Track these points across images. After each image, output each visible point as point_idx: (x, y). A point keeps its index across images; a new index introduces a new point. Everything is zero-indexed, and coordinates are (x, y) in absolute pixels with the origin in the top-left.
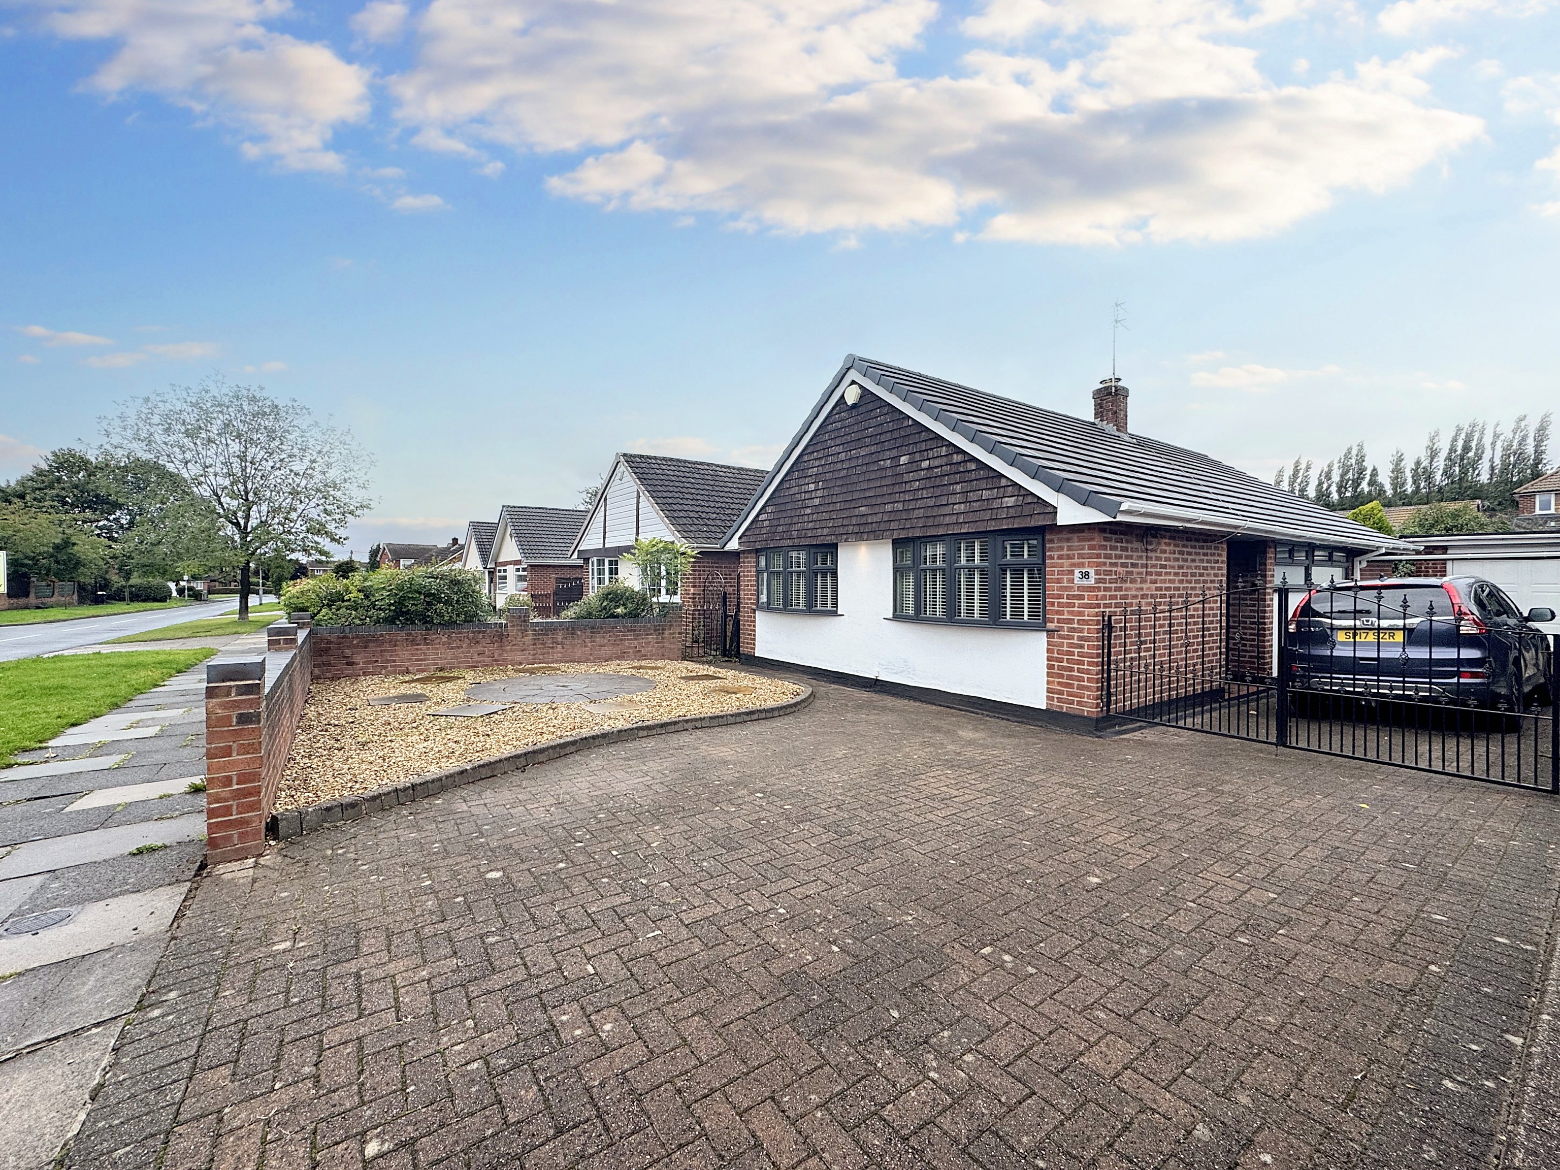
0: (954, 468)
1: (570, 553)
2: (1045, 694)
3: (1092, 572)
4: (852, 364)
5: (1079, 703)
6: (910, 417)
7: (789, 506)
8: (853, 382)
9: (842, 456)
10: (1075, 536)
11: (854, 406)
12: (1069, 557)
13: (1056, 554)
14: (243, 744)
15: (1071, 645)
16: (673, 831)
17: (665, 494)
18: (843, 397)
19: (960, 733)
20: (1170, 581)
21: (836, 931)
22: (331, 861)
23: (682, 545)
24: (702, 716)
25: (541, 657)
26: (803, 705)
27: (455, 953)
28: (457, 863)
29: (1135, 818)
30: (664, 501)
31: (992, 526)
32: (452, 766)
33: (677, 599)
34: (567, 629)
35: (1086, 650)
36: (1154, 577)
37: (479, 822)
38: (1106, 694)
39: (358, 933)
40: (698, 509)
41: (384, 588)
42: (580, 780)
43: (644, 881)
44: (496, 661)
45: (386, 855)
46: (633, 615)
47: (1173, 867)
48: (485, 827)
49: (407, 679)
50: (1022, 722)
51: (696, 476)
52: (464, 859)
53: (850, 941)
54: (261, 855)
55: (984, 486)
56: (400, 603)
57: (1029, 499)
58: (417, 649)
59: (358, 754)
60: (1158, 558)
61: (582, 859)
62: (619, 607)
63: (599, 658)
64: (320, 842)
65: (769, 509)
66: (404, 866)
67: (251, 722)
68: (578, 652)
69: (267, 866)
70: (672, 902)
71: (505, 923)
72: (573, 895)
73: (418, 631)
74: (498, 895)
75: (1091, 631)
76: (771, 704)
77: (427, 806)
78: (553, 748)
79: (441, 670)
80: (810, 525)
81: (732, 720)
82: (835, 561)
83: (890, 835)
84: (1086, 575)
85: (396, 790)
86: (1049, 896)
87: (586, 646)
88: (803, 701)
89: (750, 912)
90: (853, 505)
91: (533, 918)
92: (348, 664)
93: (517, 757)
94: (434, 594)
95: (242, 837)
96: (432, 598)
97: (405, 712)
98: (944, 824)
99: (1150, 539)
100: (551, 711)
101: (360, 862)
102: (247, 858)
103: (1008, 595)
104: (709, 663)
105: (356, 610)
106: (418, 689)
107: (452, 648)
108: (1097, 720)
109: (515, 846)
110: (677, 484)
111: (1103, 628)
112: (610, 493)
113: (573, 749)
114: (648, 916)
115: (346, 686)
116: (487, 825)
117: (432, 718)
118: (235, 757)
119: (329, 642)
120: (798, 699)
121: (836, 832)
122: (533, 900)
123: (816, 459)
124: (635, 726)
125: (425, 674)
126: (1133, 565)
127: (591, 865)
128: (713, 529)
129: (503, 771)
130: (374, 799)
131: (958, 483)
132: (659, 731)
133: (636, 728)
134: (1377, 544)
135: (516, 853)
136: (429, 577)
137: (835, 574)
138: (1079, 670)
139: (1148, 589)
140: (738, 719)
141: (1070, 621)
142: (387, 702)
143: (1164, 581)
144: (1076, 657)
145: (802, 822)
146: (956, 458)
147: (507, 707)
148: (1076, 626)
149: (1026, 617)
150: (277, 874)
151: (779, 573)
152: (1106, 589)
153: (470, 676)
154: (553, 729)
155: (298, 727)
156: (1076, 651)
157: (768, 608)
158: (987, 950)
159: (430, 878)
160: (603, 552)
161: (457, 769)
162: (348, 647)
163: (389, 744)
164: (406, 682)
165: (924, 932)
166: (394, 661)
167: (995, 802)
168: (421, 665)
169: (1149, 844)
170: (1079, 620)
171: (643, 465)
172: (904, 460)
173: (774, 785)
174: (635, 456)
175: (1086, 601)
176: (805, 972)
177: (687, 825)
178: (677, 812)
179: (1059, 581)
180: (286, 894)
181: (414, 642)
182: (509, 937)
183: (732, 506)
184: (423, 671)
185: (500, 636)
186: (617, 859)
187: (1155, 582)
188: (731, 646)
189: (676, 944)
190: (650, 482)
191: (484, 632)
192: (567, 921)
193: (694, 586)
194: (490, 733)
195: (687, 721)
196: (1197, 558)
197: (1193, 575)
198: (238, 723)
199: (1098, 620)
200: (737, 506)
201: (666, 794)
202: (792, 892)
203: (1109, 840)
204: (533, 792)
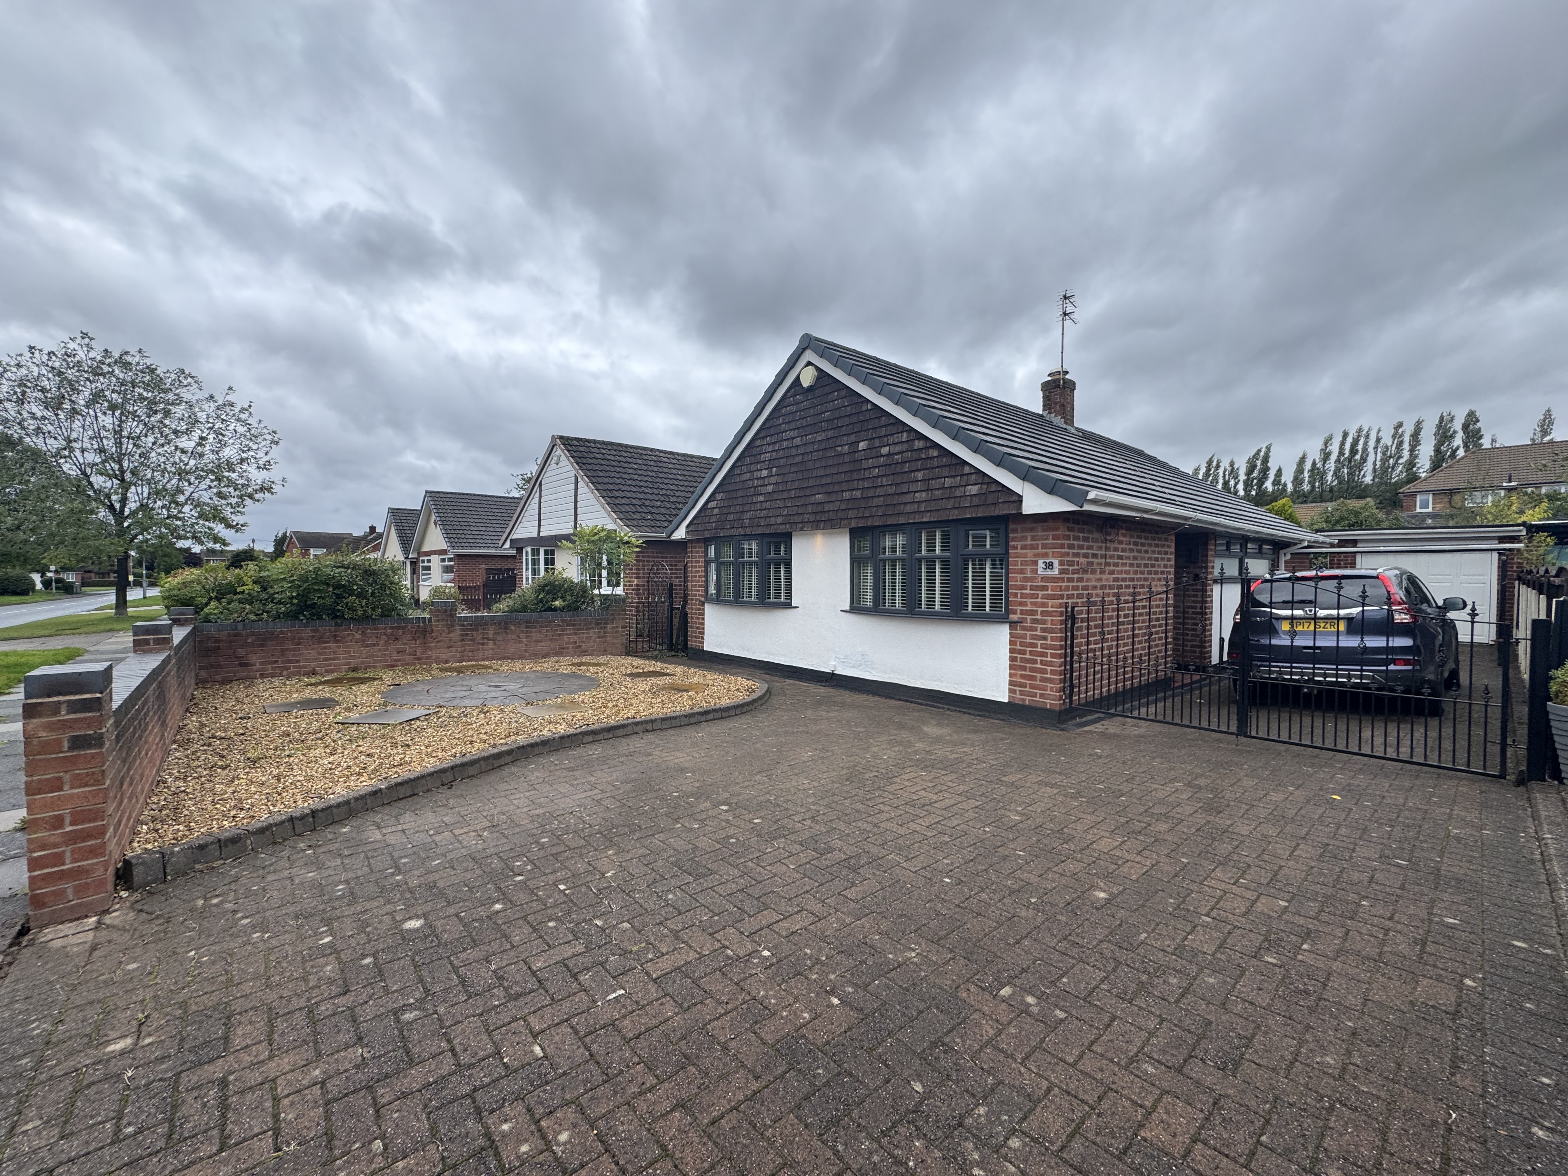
0: (916, 455)
1: (501, 542)
2: (1007, 686)
3: (1056, 563)
4: (808, 343)
5: (1042, 696)
6: (868, 401)
7: (740, 493)
8: (809, 364)
9: (798, 441)
10: (1039, 526)
11: (810, 389)
12: (1032, 547)
13: (1019, 544)
14: (79, 774)
15: (1033, 637)
16: (629, 856)
17: (606, 480)
18: (798, 378)
19: (925, 729)
20: (1127, 572)
21: (832, 977)
22: (202, 914)
23: (625, 532)
24: (653, 717)
25: (470, 654)
26: (760, 702)
27: (360, 1039)
28: (366, 910)
29: (1123, 820)
30: (606, 487)
31: (954, 515)
32: (364, 784)
33: (619, 591)
34: (500, 624)
35: (1049, 642)
36: (1112, 568)
37: (396, 854)
38: (1069, 686)
39: (229, 1018)
40: (641, 496)
41: (284, 579)
42: (518, 796)
43: (599, 923)
44: (419, 659)
45: (275, 903)
46: (573, 608)
47: (1176, 875)
48: (403, 861)
49: (313, 681)
50: (984, 716)
51: (639, 461)
52: (376, 904)
53: (850, 990)
54: (107, 912)
55: (947, 474)
56: (304, 596)
57: (994, 488)
58: (325, 648)
59: (247, 774)
60: (1116, 550)
61: (522, 897)
62: (556, 599)
63: (535, 655)
64: (189, 890)
65: (719, 496)
66: (297, 917)
67: (90, 747)
68: (512, 649)
69: (113, 927)
70: (635, 948)
71: (427, 991)
72: (513, 947)
73: (326, 627)
74: (416, 953)
75: (1054, 622)
76: (725, 702)
77: (330, 836)
78: (485, 759)
79: (354, 670)
80: (763, 513)
81: (686, 721)
82: (789, 551)
83: (874, 850)
84: (1050, 566)
85: (291, 819)
86: (1059, 917)
87: (520, 642)
88: (760, 698)
89: (729, 957)
90: (808, 492)
91: (463, 982)
92: (241, 665)
93: (443, 771)
94: (344, 586)
95: (79, 891)
96: (342, 590)
97: (308, 720)
98: (929, 834)
99: (1109, 530)
100: (482, 716)
101: (240, 915)
102: (87, 917)
103: (970, 586)
104: (655, 658)
105: (251, 604)
106: (325, 692)
107: (368, 646)
108: (1060, 712)
109: (441, 884)
110: (618, 470)
111: (1066, 620)
112: (545, 479)
113: (508, 759)
114: (607, 970)
115: (239, 691)
116: (405, 857)
117: (341, 727)
118: (67, 791)
119: (218, 641)
120: (755, 696)
121: (815, 850)
122: (463, 956)
123: (769, 444)
124: (579, 730)
125: (335, 675)
126: (1095, 556)
127: (534, 904)
128: (658, 517)
129: (425, 788)
130: (262, 831)
131: (919, 470)
132: (606, 735)
133: (581, 733)
134: (1301, 537)
135: (442, 893)
136: (339, 567)
137: (789, 565)
138: (1042, 662)
139: (1107, 580)
140: (693, 720)
141: (1033, 613)
142: (287, 708)
143: (1121, 572)
144: (1039, 649)
145: (775, 838)
146: (918, 444)
147: (431, 711)
148: (1039, 617)
149: (988, 609)
150: (127, 936)
151: (729, 563)
152: (1070, 580)
153: (388, 677)
154: (485, 737)
155: (174, 742)
156: (1039, 643)
157: (718, 600)
158: (1006, 991)
159: (331, 932)
160: (538, 542)
161: (369, 789)
162: (242, 646)
163: (287, 760)
164: (311, 685)
165: (933, 972)
166: (298, 661)
167: (977, 807)
168: (330, 665)
169: (1144, 849)
170: (1042, 612)
171: (582, 449)
172: (862, 445)
173: (740, 795)
174: (572, 439)
175: (1050, 592)
176: (803, 1036)
177: (647, 848)
178: (633, 832)
179: (1022, 572)
180: (134, 966)
181: (321, 640)
182: (431, 1012)
183: (678, 494)
184: (332, 671)
185: (423, 631)
186: (565, 895)
187: (1112, 573)
188: (678, 638)
189: (644, 1006)
190: (590, 467)
191: (404, 628)
192: (506, 984)
193: (638, 578)
194: (410, 743)
195: (637, 724)
196: (1150, 549)
197: (1146, 566)
198: (71, 749)
199: (1061, 612)
200: (682, 494)
201: (618, 810)
202: (775, 927)
203: (1105, 844)
204: (463, 813)
